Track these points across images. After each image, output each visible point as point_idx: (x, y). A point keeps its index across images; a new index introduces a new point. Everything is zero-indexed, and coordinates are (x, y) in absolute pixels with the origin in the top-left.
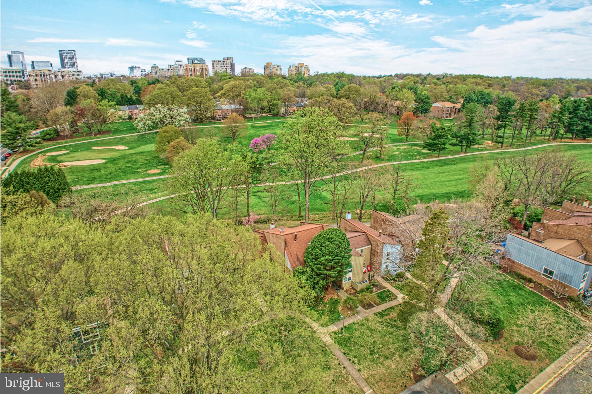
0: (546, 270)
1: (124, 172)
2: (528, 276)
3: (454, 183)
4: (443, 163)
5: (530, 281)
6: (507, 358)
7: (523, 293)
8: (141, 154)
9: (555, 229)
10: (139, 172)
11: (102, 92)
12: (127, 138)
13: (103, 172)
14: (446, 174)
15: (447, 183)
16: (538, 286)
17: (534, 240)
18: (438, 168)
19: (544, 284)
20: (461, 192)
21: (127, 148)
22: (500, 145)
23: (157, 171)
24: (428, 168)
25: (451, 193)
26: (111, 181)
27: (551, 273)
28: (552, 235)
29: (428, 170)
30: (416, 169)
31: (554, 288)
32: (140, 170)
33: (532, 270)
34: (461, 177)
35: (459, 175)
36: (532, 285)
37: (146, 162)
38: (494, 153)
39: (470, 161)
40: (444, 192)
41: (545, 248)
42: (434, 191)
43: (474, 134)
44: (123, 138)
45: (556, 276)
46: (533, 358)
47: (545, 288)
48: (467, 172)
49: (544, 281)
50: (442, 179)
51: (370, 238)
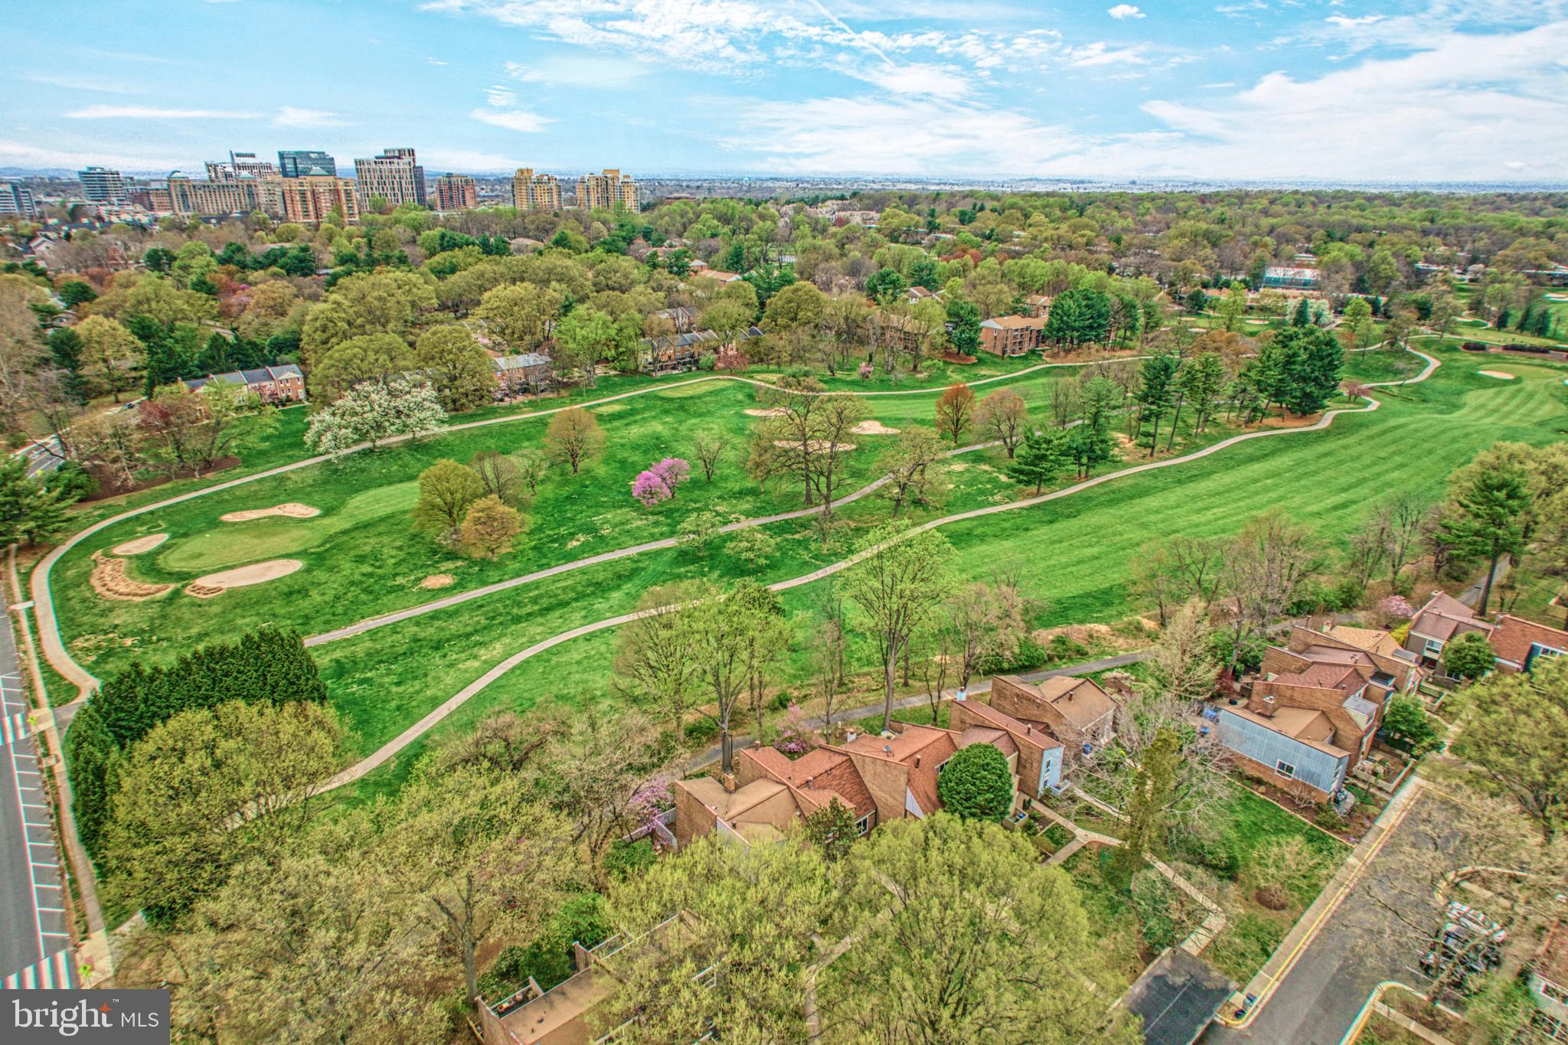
0: (1282, 766)
1: (368, 591)
2: (1256, 774)
3: (1085, 569)
4: (1054, 513)
5: (1259, 782)
6: (1251, 911)
7: (1253, 805)
8: (373, 531)
9: (1289, 693)
10: (402, 588)
11: (143, 328)
12: (293, 477)
13: (316, 597)
14: (1065, 544)
15: (1074, 569)
16: (1272, 790)
17: (1259, 714)
18: (1045, 529)
19: (1279, 785)
20: (1108, 591)
21: (316, 512)
22: (1149, 451)
23: (447, 580)
24: (1027, 530)
25: (1088, 595)
26: (351, 622)
27: (1290, 769)
28: (1285, 701)
29: (1030, 533)
30: (1002, 535)
31: (1295, 792)
32: (400, 580)
33: (1260, 765)
34: (1095, 551)
35: (1091, 546)
36: (1263, 789)
37: (402, 555)
38: (1142, 474)
39: (1101, 505)
40: (1075, 593)
41: (1280, 732)
42: (1056, 593)
43: (1103, 441)
44: (281, 479)
45: (1297, 773)
46: (1283, 907)
47: (1284, 792)
48: (1103, 536)
49: (1280, 781)
50: (1063, 560)
51: (1017, 741)
